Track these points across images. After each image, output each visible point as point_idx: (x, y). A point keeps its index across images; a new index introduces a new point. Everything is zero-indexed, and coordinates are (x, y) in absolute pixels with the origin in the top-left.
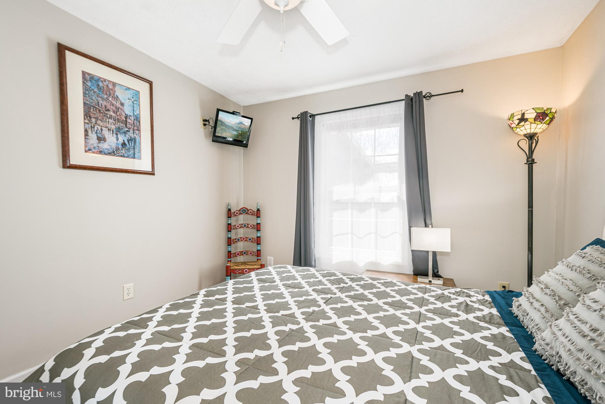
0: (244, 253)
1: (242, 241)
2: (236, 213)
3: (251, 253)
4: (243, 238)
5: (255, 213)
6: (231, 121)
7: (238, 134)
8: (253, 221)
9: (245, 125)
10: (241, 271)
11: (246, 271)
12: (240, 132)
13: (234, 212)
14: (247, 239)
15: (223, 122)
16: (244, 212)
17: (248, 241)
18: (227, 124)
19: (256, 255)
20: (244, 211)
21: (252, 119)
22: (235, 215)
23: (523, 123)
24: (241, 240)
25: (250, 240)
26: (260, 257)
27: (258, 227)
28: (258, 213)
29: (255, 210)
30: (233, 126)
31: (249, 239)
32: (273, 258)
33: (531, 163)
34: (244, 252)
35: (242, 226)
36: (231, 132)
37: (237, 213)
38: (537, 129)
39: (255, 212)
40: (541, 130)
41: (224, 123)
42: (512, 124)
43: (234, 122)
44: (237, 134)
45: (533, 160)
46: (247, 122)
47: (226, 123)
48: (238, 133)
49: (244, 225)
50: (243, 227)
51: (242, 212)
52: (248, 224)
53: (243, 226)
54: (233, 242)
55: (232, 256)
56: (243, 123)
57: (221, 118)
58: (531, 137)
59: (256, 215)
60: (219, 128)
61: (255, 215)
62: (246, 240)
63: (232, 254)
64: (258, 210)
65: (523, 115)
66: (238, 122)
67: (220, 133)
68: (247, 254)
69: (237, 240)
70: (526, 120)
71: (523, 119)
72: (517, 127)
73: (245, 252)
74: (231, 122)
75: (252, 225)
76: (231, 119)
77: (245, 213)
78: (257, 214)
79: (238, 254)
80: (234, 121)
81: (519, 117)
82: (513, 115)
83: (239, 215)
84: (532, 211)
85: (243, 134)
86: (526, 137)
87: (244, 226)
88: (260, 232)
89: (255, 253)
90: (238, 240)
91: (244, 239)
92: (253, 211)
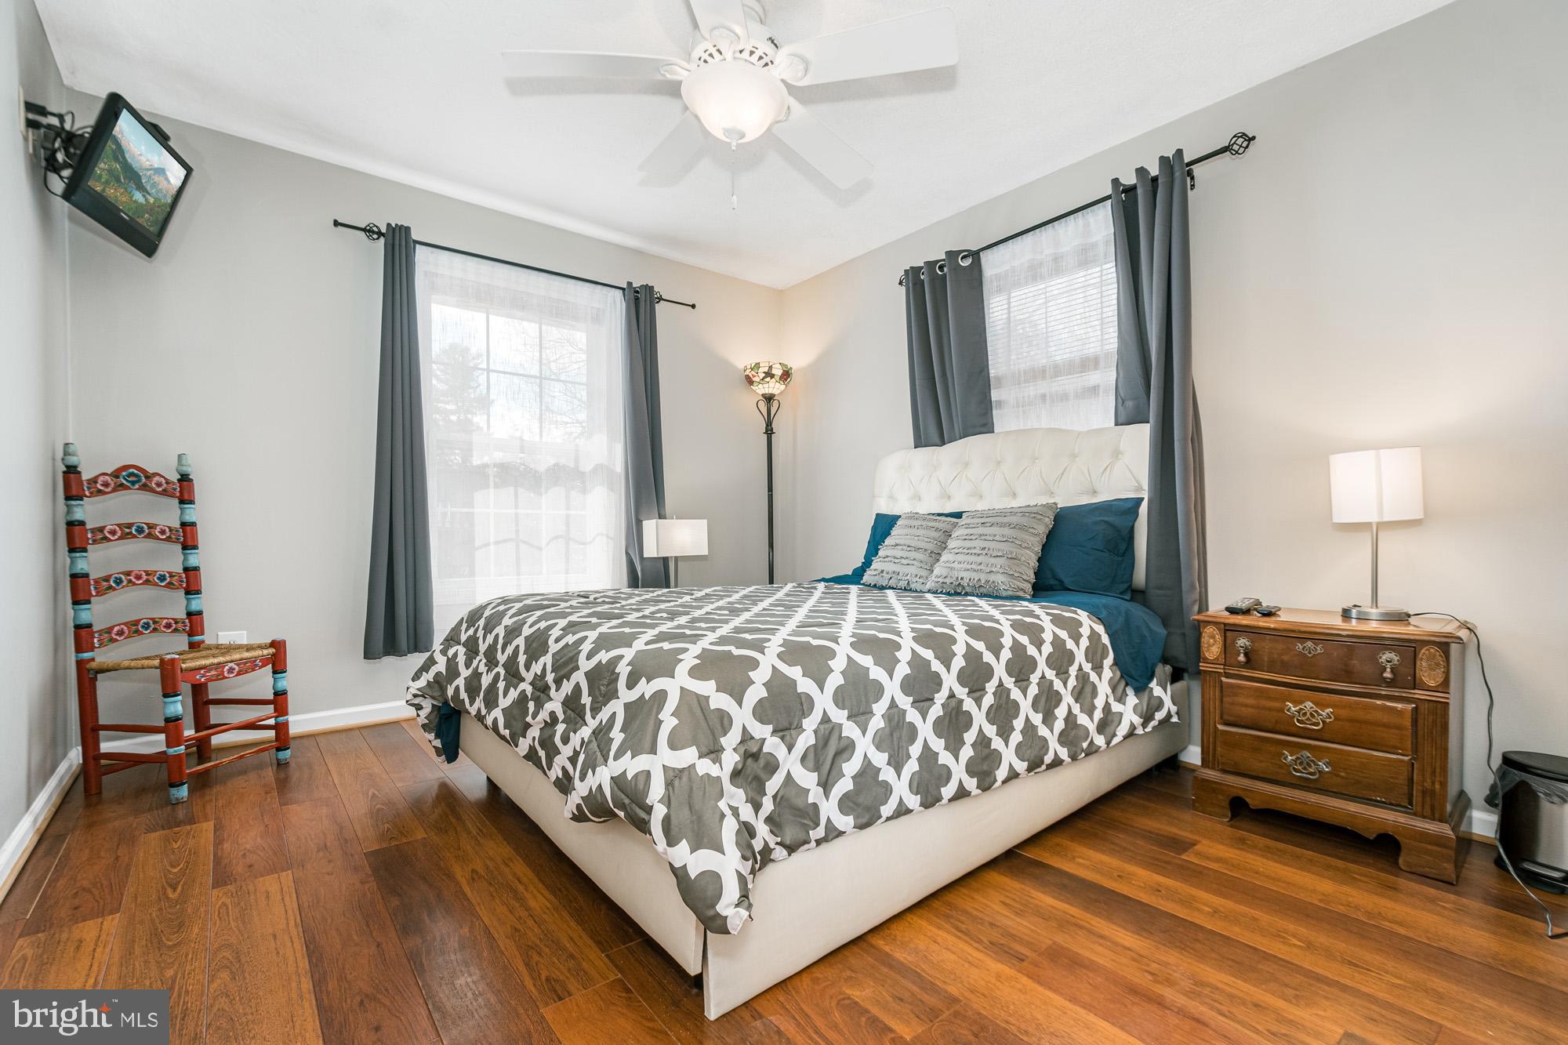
0: (143, 627)
1: (134, 584)
2: (100, 482)
3: (168, 626)
4: (137, 575)
5: (175, 489)
6: (141, 155)
7: (144, 203)
8: (168, 515)
9: (169, 181)
10: (213, 672)
11: (231, 670)
12: (152, 200)
13: (94, 480)
14: (150, 578)
15: (121, 146)
16: (133, 483)
17: (156, 584)
18: (129, 160)
19: (188, 628)
20: (130, 478)
21: (189, 171)
22: (100, 492)
23: (768, 379)
24: (130, 581)
25: (162, 581)
26: (203, 634)
27: (187, 537)
28: (183, 489)
29: (174, 477)
30: (141, 174)
31: (158, 578)
32: (245, 632)
33: (769, 432)
34: (145, 623)
35: (127, 530)
36: (131, 192)
37: (106, 485)
38: (775, 390)
39: (174, 483)
40: (779, 392)
41: (122, 153)
42: (754, 376)
43: (148, 160)
44: (142, 204)
45: (772, 430)
46: (176, 173)
47: (127, 156)
48: (146, 200)
49: (138, 527)
50: (134, 537)
51: (124, 482)
52: (151, 526)
53: (134, 532)
54: (95, 588)
55: (96, 640)
56: (168, 173)
57: (121, 132)
58: (769, 399)
59: (178, 494)
60: (105, 164)
61: (172, 496)
62: (147, 582)
63: (96, 635)
64: (185, 479)
65: (770, 367)
66: (156, 166)
67: (103, 180)
68: (155, 630)
69: (115, 582)
70: (772, 376)
71: (769, 374)
72: (761, 382)
73: (148, 624)
74: (142, 158)
75: (167, 530)
76: (143, 148)
77: (137, 486)
78: (181, 492)
79: (121, 633)
80: (149, 156)
81: (766, 370)
82: (758, 365)
83: (114, 490)
84: (772, 495)
85: (156, 209)
86: (765, 398)
87: (136, 530)
88: (196, 551)
89: (183, 623)
90: (118, 581)
91: (138, 577)
92: (168, 482)
